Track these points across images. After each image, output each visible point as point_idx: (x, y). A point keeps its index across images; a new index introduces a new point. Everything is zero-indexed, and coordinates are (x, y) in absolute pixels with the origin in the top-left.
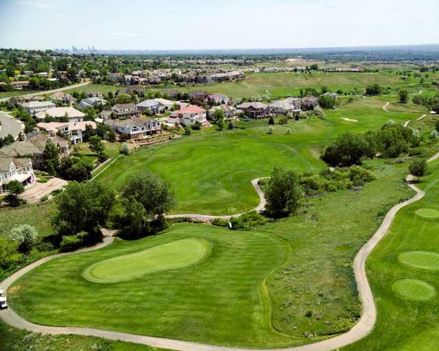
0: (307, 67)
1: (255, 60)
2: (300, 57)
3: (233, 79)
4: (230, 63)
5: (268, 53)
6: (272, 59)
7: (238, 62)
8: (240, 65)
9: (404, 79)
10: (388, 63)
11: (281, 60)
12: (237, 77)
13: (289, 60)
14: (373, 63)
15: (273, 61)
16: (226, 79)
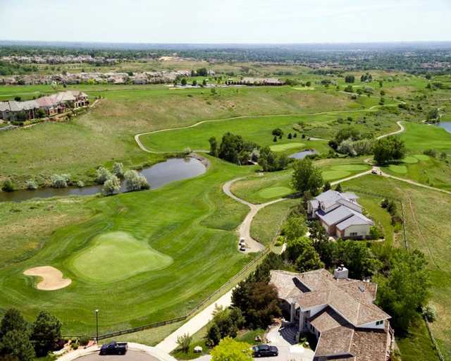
0: (193, 72)
1: (120, 57)
2: (175, 54)
3: (59, 111)
4: (83, 61)
5: (136, 49)
6: (142, 57)
7: (95, 60)
8: (98, 64)
9: (354, 98)
10: (279, 65)
11: (154, 58)
12: (69, 104)
13: (163, 58)
14: (264, 65)
15: (143, 59)
16: (38, 114)
